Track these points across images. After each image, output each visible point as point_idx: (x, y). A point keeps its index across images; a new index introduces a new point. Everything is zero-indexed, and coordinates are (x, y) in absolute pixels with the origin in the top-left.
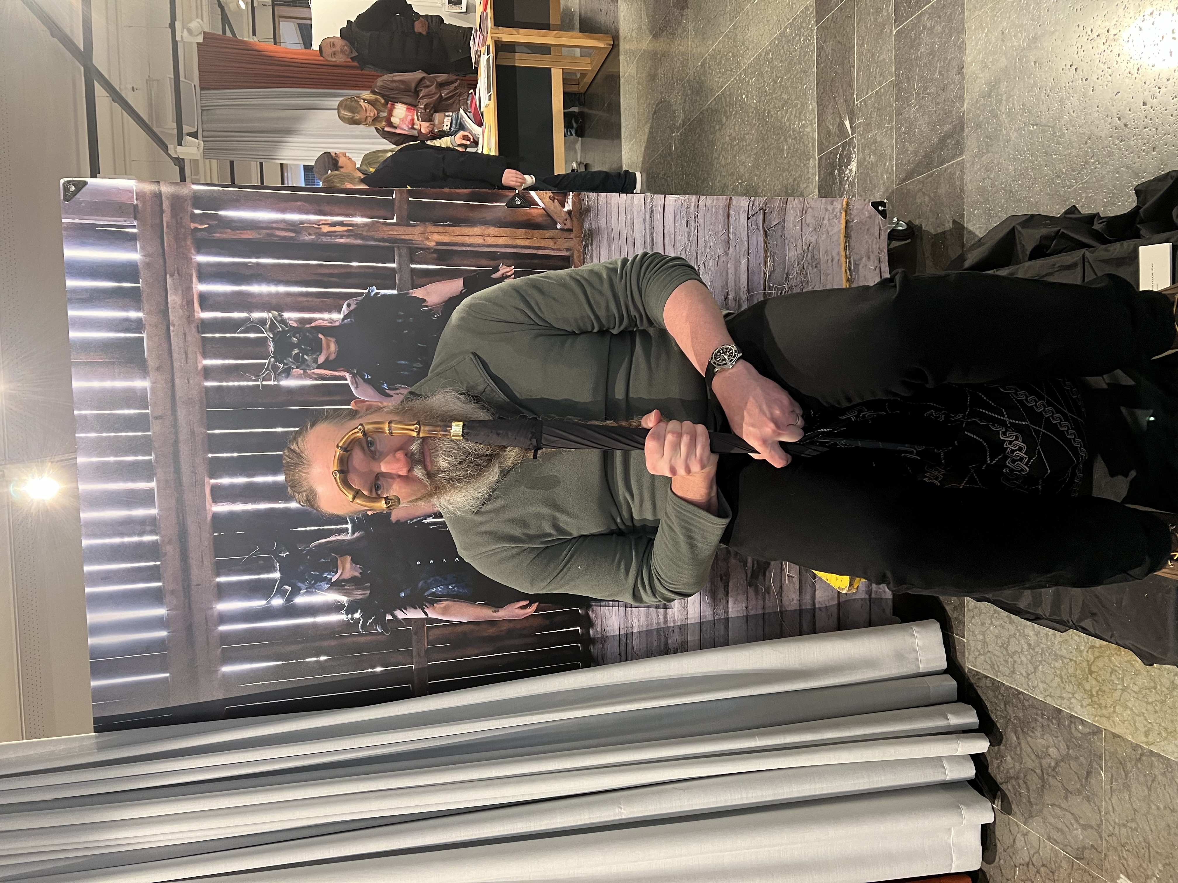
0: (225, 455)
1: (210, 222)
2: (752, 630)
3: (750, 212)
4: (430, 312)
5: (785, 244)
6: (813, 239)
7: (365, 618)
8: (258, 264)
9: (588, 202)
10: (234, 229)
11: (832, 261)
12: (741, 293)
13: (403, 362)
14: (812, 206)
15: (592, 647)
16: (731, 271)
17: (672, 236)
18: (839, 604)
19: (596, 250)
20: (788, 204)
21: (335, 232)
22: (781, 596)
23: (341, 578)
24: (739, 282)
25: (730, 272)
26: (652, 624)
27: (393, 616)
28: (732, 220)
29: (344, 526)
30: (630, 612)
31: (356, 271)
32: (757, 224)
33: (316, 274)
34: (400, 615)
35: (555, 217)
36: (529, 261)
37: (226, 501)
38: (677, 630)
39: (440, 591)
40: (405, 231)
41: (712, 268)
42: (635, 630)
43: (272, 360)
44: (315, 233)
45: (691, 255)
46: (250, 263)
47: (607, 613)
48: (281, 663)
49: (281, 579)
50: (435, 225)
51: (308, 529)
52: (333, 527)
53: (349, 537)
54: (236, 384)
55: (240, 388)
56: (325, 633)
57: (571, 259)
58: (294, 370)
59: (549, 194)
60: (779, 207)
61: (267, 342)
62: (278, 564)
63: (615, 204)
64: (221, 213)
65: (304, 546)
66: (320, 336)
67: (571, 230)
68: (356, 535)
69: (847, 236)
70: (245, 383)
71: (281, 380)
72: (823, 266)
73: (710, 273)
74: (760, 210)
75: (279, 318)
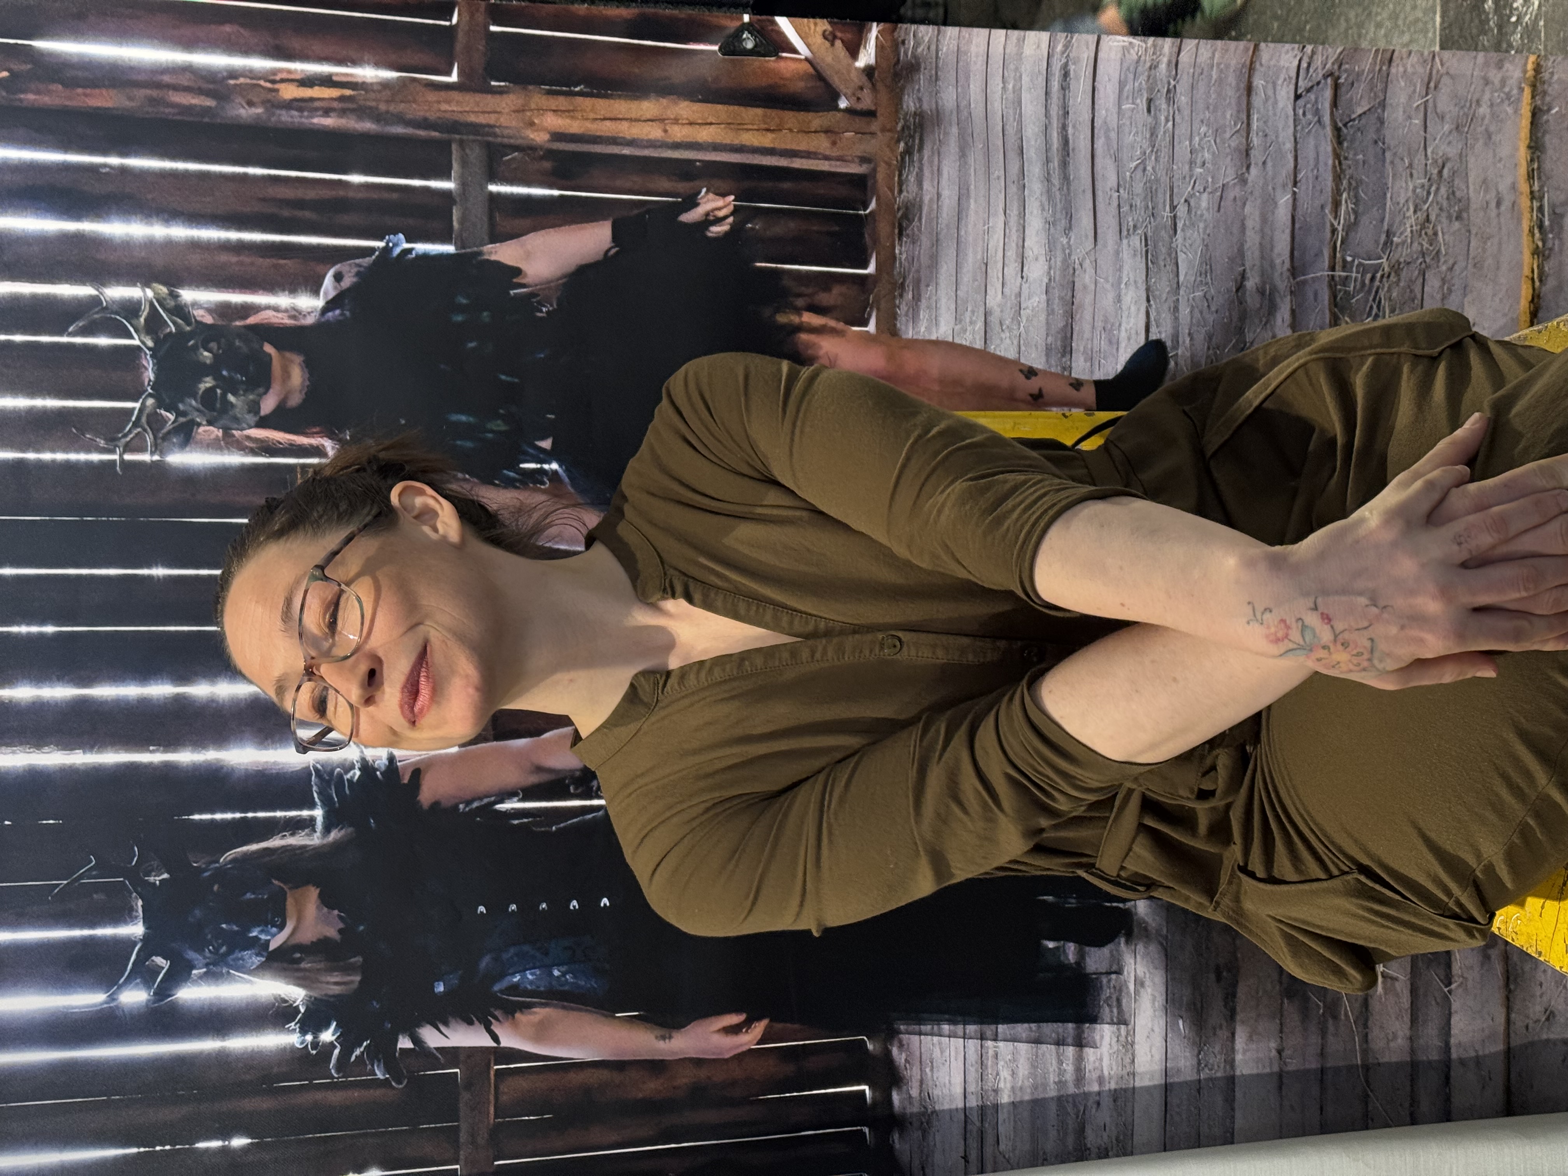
0: (24, 629)
1: (12, 66)
2: (1292, 1107)
3: (1300, 84)
4: (530, 301)
5: (1384, 161)
6: (1452, 152)
7: (347, 1041)
8: (124, 171)
9: (915, 48)
10: (71, 83)
11: (1499, 204)
12: (1277, 275)
13: (463, 418)
14: (1452, 72)
15: (896, 1136)
16: (1253, 222)
17: (1113, 135)
18: (1508, 1053)
19: (931, 162)
20: (1394, 64)
21: (312, 100)
22: (1366, 1026)
23: (293, 941)
24: (1272, 250)
25: (1249, 223)
26: (1045, 1085)
27: (416, 1040)
28: (1257, 100)
29: (305, 813)
30: (991, 1053)
31: (360, 195)
32: (1317, 112)
33: (264, 200)
34: (432, 1038)
35: (836, 82)
36: (770, 184)
37: (21, 744)
38: (1106, 1102)
39: (531, 983)
40: (477, 104)
41: (1206, 215)
42: (1005, 1098)
43: (150, 402)
44: (264, 103)
45: (1157, 180)
46: (105, 165)
47: (937, 1053)
48: (134, 1150)
49: (146, 939)
50: (549, 93)
51: (218, 816)
52: (279, 814)
53: (315, 840)
54: (60, 456)
55: (68, 466)
56: (248, 1077)
57: (870, 183)
58: (201, 429)
59: (823, 25)
60: (1372, 70)
61: (139, 358)
62: (140, 903)
63: (977, 56)
64: (41, 44)
65: (208, 859)
66: (268, 348)
67: (870, 114)
68: (334, 835)
69: (1536, 147)
70: (82, 457)
71: (170, 451)
72: (1476, 217)
73: (1202, 225)
74: (1325, 77)
75: (171, 303)
